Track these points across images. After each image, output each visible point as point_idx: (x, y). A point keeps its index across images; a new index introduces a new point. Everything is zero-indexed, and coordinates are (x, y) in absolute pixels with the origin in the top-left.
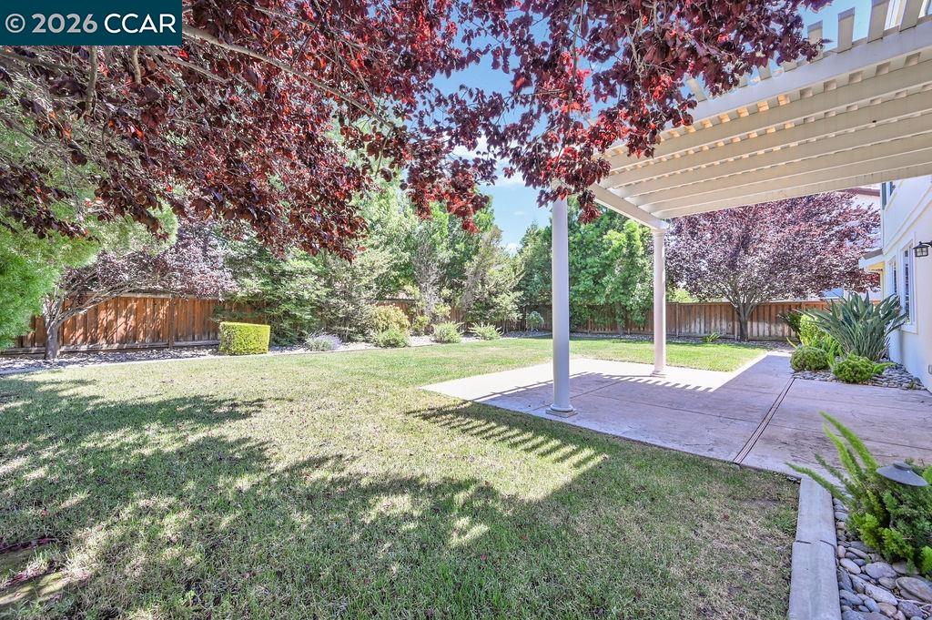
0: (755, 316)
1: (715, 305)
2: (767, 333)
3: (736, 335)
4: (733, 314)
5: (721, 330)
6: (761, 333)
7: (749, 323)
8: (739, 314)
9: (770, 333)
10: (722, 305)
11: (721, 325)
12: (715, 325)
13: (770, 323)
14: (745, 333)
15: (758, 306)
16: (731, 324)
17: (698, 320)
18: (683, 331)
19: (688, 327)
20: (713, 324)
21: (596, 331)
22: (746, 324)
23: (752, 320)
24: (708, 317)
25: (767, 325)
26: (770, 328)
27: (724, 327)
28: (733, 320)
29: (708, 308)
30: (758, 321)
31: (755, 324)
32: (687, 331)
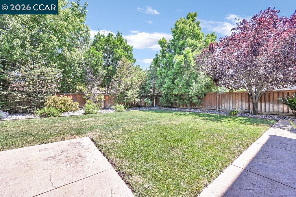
0: (263, 99)
1: (238, 93)
2: (271, 110)
3: (251, 111)
4: (249, 98)
5: (242, 107)
6: (267, 110)
7: (259, 104)
8: (252, 98)
9: (273, 109)
10: (242, 93)
11: (242, 104)
12: (238, 104)
13: (273, 103)
14: (256, 110)
15: (265, 93)
16: (248, 104)
17: (228, 102)
18: (221, 108)
19: (223, 105)
20: (237, 104)
21: (180, 107)
22: (257, 104)
23: (261, 102)
24: (234, 100)
25: (271, 105)
26: (273, 107)
27: (244, 106)
28: (249, 102)
29: (234, 95)
30: (265, 102)
31: (263, 104)
32: (223, 108)
